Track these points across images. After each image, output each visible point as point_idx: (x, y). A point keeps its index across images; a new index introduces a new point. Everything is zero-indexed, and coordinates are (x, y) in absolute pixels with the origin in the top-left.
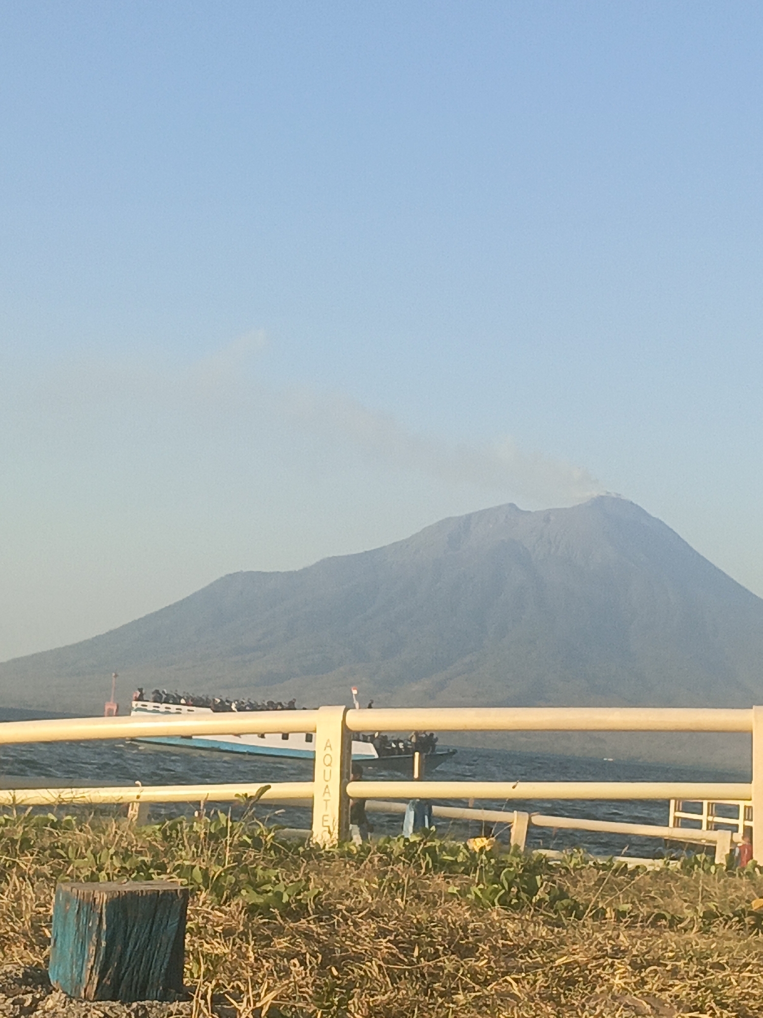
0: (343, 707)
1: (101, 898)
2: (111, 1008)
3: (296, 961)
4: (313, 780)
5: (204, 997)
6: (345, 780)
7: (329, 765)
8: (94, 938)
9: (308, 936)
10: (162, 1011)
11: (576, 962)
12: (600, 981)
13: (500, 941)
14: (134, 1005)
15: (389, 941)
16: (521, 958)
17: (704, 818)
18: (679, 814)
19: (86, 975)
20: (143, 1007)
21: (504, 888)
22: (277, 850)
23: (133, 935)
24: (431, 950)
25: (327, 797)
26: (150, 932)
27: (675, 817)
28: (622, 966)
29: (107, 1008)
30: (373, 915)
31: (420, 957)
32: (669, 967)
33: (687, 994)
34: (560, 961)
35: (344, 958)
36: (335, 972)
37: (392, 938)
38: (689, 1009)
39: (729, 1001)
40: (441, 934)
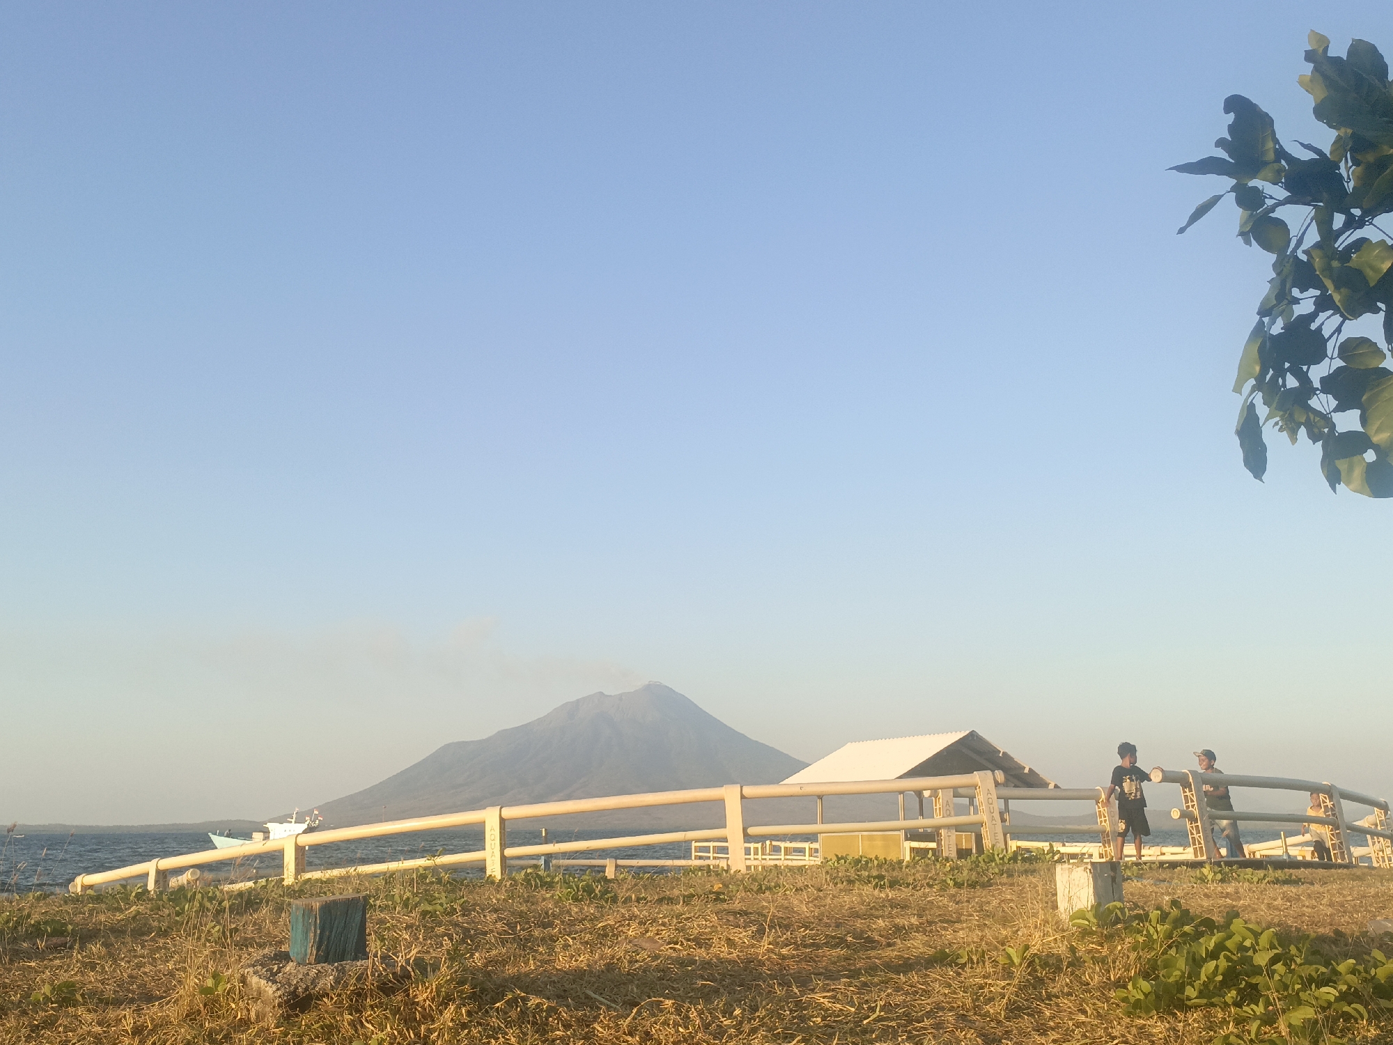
0: (499, 807)
1: (316, 905)
2: (322, 967)
3: (446, 938)
4: (485, 850)
5: (375, 956)
6: (503, 846)
7: (494, 840)
8: (313, 928)
9: (456, 925)
10: (352, 966)
11: (609, 924)
12: (621, 933)
13: (567, 918)
14: (336, 964)
15: (503, 923)
16: (578, 925)
17: (711, 855)
18: (697, 854)
19: (309, 951)
20: (341, 965)
21: (574, 890)
22: (451, 884)
23: (335, 925)
24: (527, 926)
25: (493, 858)
26: (345, 922)
27: (695, 856)
28: (634, 925)
29: (320, 968)
30: (496, 911)
31: (520, 930)
32: (660, 922)
33: (669, 936)
34: (600, 925)
35: (475, 935)
36: (469, 942)
37: (505, 922)
38: (669, 943)
39: (692, 937)
40: (534, 917)
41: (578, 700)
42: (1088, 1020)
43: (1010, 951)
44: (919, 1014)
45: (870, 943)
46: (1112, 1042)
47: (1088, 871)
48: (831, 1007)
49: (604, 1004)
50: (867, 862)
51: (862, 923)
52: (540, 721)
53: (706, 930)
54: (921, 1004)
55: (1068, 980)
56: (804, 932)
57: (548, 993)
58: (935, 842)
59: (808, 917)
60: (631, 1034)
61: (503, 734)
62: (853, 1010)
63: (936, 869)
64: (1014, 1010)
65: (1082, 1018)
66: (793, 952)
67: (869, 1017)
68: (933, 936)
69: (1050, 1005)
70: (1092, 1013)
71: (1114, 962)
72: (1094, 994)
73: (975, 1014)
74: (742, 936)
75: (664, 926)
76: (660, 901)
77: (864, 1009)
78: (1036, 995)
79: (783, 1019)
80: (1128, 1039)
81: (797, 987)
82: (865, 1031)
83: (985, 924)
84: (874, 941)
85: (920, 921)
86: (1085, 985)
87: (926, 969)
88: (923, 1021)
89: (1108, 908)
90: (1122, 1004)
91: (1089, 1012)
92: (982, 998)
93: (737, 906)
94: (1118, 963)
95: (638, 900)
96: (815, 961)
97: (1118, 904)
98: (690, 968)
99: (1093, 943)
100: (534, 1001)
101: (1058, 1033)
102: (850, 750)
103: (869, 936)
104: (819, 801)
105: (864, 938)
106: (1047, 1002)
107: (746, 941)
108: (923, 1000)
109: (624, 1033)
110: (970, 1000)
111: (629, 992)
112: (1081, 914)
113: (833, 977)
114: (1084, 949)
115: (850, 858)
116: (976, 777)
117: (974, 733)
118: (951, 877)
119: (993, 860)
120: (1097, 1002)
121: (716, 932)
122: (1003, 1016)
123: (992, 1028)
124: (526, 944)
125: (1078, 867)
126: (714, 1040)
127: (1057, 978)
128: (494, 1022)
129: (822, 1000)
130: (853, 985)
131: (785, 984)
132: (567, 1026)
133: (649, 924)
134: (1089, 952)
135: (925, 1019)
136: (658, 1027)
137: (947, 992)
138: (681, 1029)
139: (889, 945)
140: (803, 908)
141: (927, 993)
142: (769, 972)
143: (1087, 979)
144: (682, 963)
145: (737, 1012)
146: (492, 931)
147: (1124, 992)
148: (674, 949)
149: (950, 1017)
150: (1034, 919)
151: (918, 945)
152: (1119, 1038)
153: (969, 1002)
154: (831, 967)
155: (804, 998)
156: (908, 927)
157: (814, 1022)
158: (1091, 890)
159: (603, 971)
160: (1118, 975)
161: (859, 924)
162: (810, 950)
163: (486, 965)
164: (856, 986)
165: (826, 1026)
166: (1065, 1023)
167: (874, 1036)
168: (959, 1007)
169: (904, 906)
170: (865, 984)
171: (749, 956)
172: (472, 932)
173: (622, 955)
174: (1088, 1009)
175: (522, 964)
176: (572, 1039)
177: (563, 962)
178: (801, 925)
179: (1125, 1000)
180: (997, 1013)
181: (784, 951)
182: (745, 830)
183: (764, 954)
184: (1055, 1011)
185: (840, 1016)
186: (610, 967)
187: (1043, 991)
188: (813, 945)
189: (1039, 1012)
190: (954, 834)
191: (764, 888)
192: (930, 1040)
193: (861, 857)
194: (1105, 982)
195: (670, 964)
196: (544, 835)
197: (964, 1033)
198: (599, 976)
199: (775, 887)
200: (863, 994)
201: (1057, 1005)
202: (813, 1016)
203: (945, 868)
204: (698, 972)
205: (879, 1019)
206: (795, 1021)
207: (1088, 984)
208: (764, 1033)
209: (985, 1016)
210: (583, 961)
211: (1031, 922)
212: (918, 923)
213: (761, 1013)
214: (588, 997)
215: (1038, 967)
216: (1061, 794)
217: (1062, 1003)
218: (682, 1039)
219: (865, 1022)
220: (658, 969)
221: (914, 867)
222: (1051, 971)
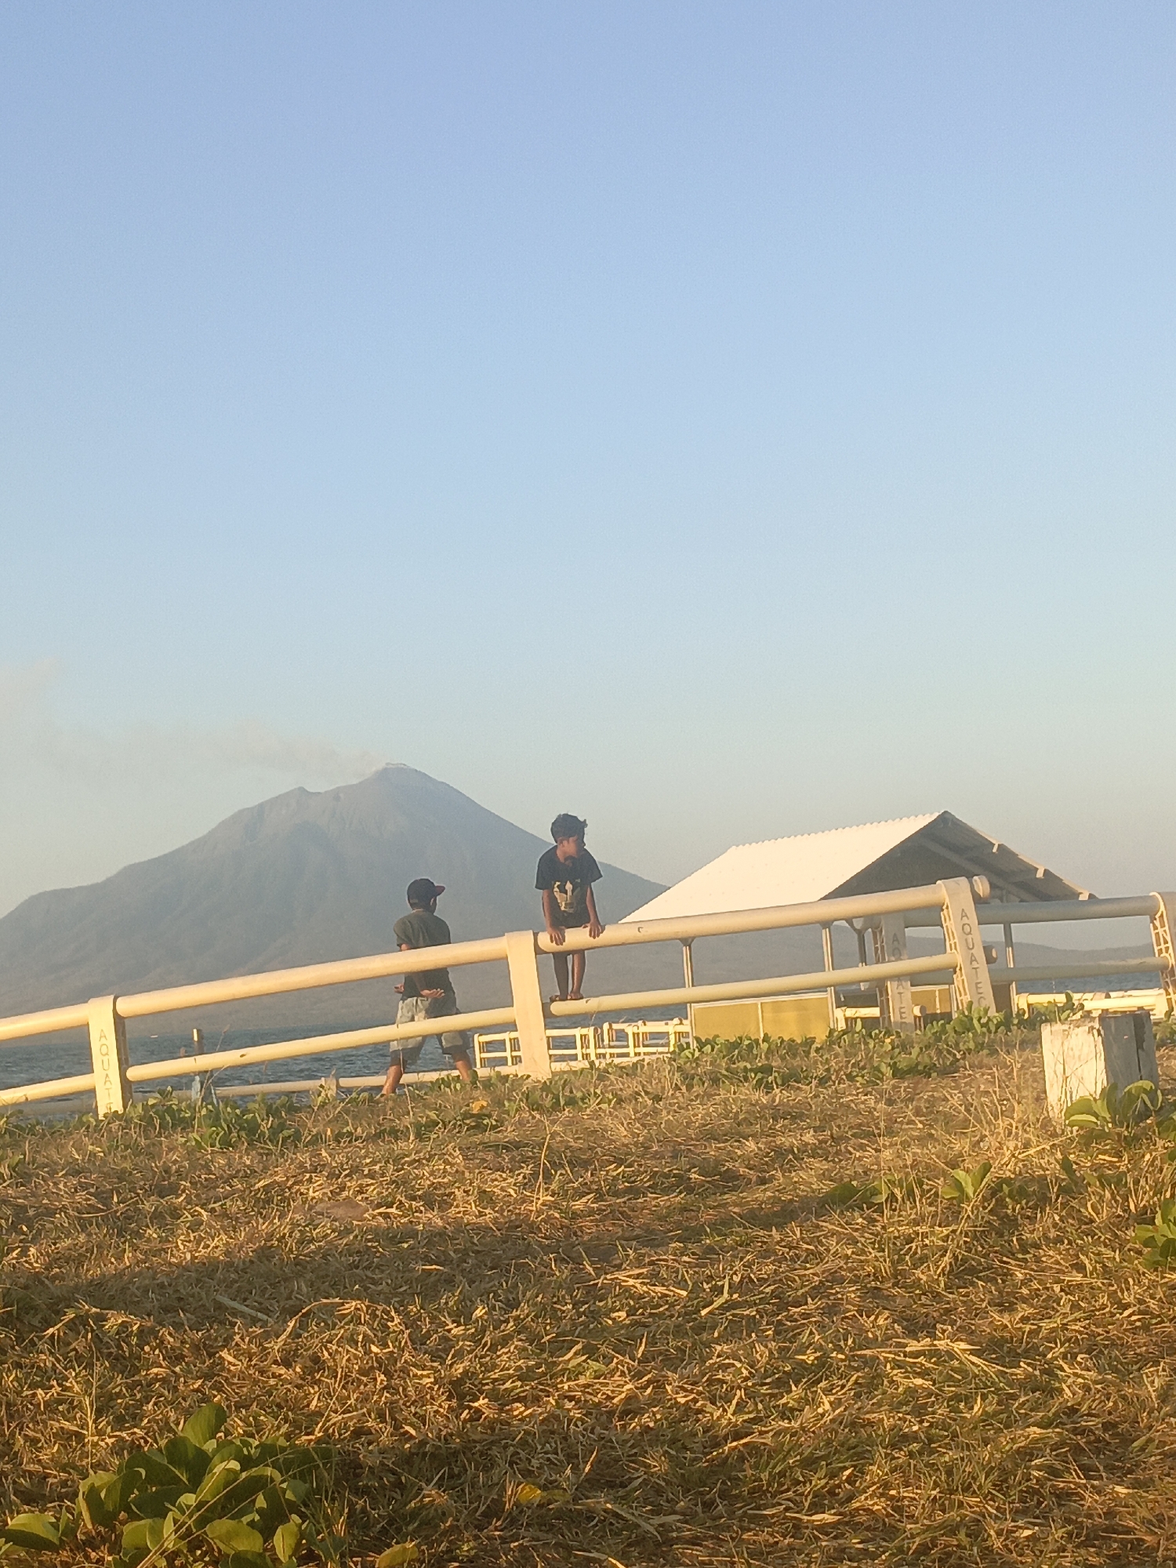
0: (112, 997)
4: (92, 1073)
6: (124, 1064)
7: (107, 1054)
11: (276, 1182)
12: (297, 1195)
13: (203, 1176)
15: (88, 1193)
16: (222, 1188)
18: (484, 1055)
21: (223, 1129)
24: (131, 1195)
25: (108, 1085)
27: (481, 1059)
28: (320, 1179)
30: (76, 1173)
31: (119, 1203)
32: (366, 1172)
33: (379, 1193)
34: (262, 1184)
35: (37, 1216)
36: (25, 1229)
37: (92, 1190)
38: (379, 1206)
39: (419, 1193)
40: (144, 1178)
41: (261, 805)
42: (1089, 1280)
43: (960, 1174)
44: (799, 1293)
45: (730, 1181)
46: (1121, 1314)
47: (1095, 1032)
48: (647, 1292)
49: (243, 1315)
50: (750, 1047)
51: (720, 1148)
52: (197, 845)
53: (446, 1180)
54: (805, 1275)
55: (1057, 1218)
56: (617, 1168)
57: (149, 1306)
58: (877, 1006)
59: (626, 1145)
60: (287, 1364)
61: (133, 873)
62: (684, 1293)
63: (867, 1050)
64: (962, 1273)
65: (1078, 1278)
66: (592, 1205)
67: (712, 1303)
68: (841, 1161)
69: (1025, 1260)
70: (1095, 1268)
71: (1137, 1182)
72: (1100, 1237)
73: (895, 1285)
74: (504, 1185)
75: (373, 1179)
76: (379, 1135)
77: (704, 1290)
78: (1002, 1246)
79: (561, 1319)
80: (1148, 1307)
81: (592, 1263)
82: (700, 1328)
83: (931, 1136)
84: (737, 1177)
85: (820, 1138)
86: (1086, 1224)
87: (818, 1217)
88: (806, 1304)
89: (1129, 1092)
90: (1146, 1250)
91: (1089, 1267)
92: (907, 1258)
93: (510, 1133)
94: (1142, 1182)
95: (338, 1138)
96: (628, 1218)
97: (1147, 1084)
98: (406, 1245)
99: (1104, 1153)
100: (114, 1320)
101: (1032, 1306)
102: (736, 857)
103: (728, 1169)
104: (685, 950)
105: (720, 1174)
106: (1020, 1256)
107: (512, 1192)
108: (809, 1269)
109: (275, 1362)
110: (888, 1264)
111: (294, 1293)
112: (1085, 1106)
113: (656, 1242)
114: (1089, 1164)
115: (720, 1040)
116: (941, 891)
117: (946, 816)
118: (889, 1061)
119: (969, 1028)
120: (1103, 1249)
121: (462, 1181)
122: (942, 1285)
123: (923, 1305)
124: (125, 1227)
125: (1078, 1027)
126: (433, 1361)
127: (1039, 1215)
128: (46, 1360)
129: (631, 1282)
130: (689, 1252)
131: (569, 1257)
132: (175, 1358)
133: (346, 1176)
134: (1096, 1168)
135: (809, 1300)
136: (334, 1348)
137: (849, 1252)
138: (374, 1349)
139: (763, 1181)
140: (620, 1130)
141: (816, 1256)
142: (547, 1242)
143: (1089, 1213)
144: (393, 1238)
145: (479, 1312)
146: (64, 1209)
147: (1149, 1230)
148: (386, 1216)
149: (852, 1293)
150: (1008, 1121)
151: (811, 1178)
152: (1135, 1306)
153: (885, 1267)
154: (657, 1226)
155: (600, 1281)
156: (798, 1150)
157: (614, 1319)
158: (1102, 1064)
159: (252, 1262)
160: (1144, 1202)
161: (712, 1151)
162: (623, 1200)
163: (48, 1268)
164: (693, 1254)
165: (635, 1323)
166: (1047, 1289)
167: (716, 1335)
168: (869, 1275)
169: (794, 1115)
170: (710, 1250)
171: (513, 1217)
172: (31, 1212)
173: (286, 1231)
174: (1087, 1262)
175: (113, 1260)
176: (182, 1379)
177: (183, 1250)
178: (612, 1159)
179: (1149, 1242)
180: (933, 1281)
181: (578, 1205)
182: (545, 1008)
183: (539, 1212)
184: (1032, 1270)
185: (661, 1306)
186: (265, 1253)
187: (1014, 1239)
188: (628, 1191)
189: (1005, 1275)
190: (908, 990)
191: (562, 1103)
192: (811, 1333)
193: (740, 1038)
194: (1119, 1216)
195: (370, 1241)
196: (196, 1038)
197: (872, 1318)
198: (244, 1271)
199: (582, 1099)
200: (705, 1266)
201: (1038, 1260)
202: (614, 1310)
203: (882, 1047)
204: (421, 1251)
205: (729, 1306)
206: (581, 1319)
207: (1092, 1221)
208: (520, 1343)
209: (911, 1287)
210: (217, 1245)
211: (1002, 1123)
212: (816, 1141)
213: (523, 1310)
214: (219, 1307)
215: (1007, 1200)
216: (1097, 908)
217: (1045, 1256)
218: (375, 1364)
219: (704, 1312)
220: (349, 1250)
221: (830, 1049)
222: (1030, 1204)
